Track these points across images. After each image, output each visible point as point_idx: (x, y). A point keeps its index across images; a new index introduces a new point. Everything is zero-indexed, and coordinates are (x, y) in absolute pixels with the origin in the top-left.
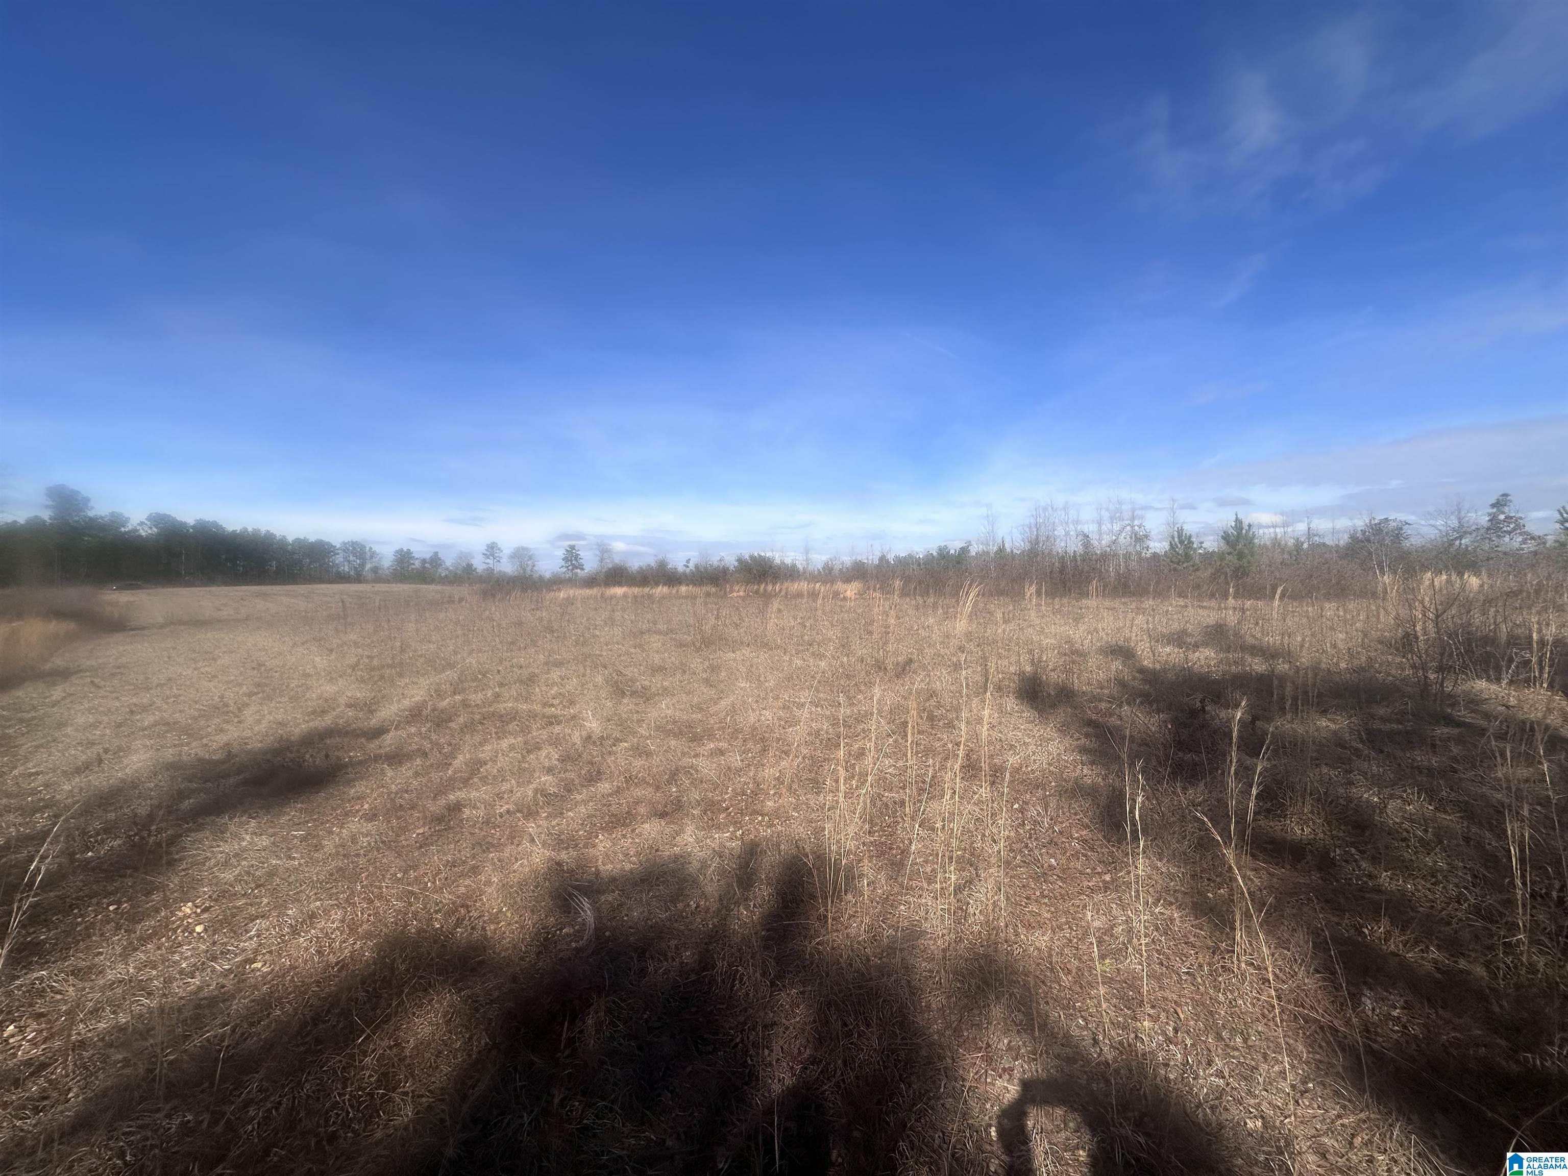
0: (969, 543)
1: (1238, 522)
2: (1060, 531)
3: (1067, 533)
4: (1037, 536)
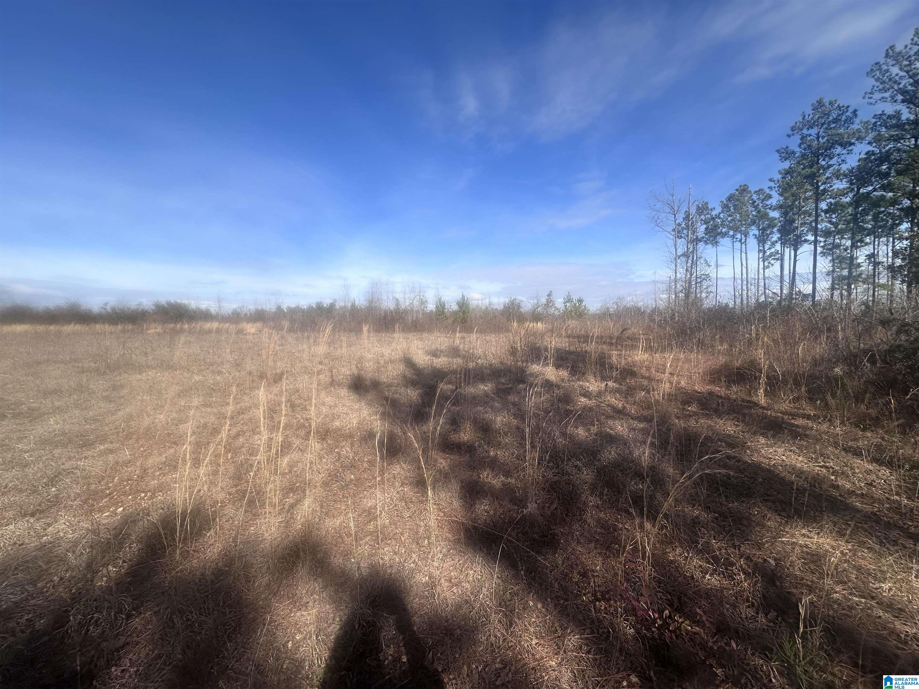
3: (388, 297)
4: (372, 298)
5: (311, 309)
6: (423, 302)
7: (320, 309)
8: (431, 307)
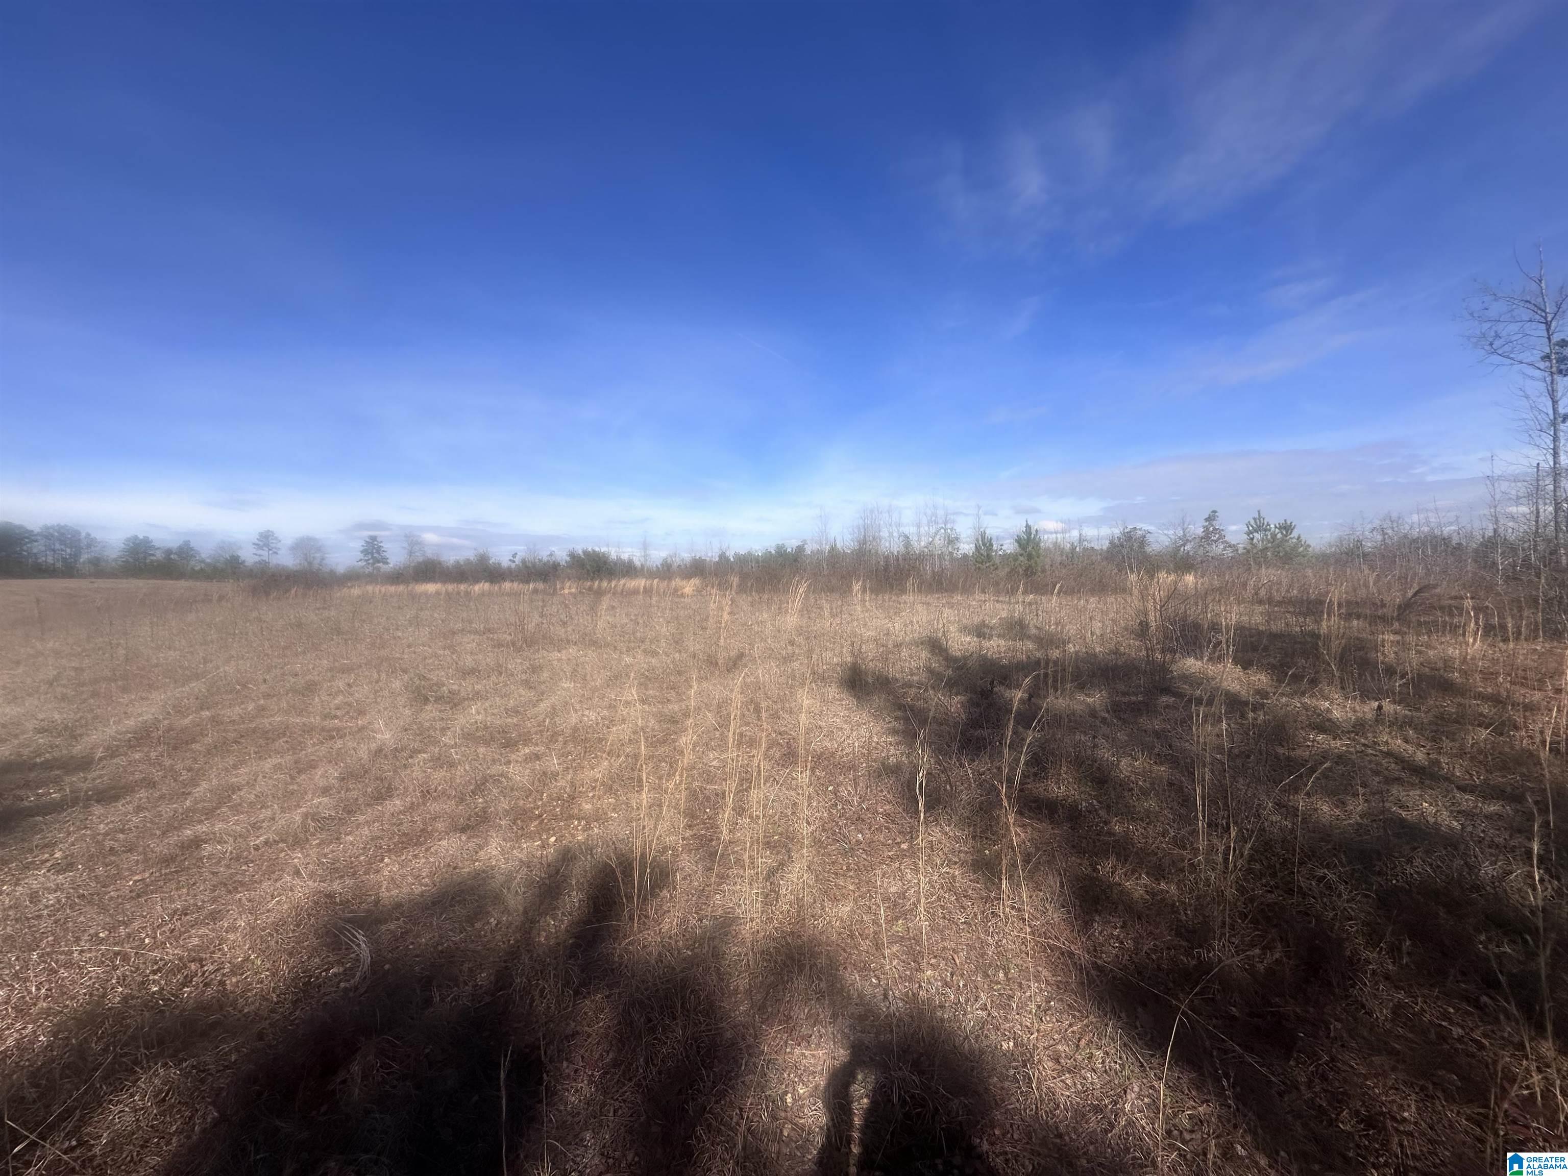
0: (805, 542)
1: (1028, 527)
2: (884, 533)
3: (891, 535)
4: (865, 536)
5: (768, 557)
6: (952, 541)
7: (782, 555)
8: (966, 547)
